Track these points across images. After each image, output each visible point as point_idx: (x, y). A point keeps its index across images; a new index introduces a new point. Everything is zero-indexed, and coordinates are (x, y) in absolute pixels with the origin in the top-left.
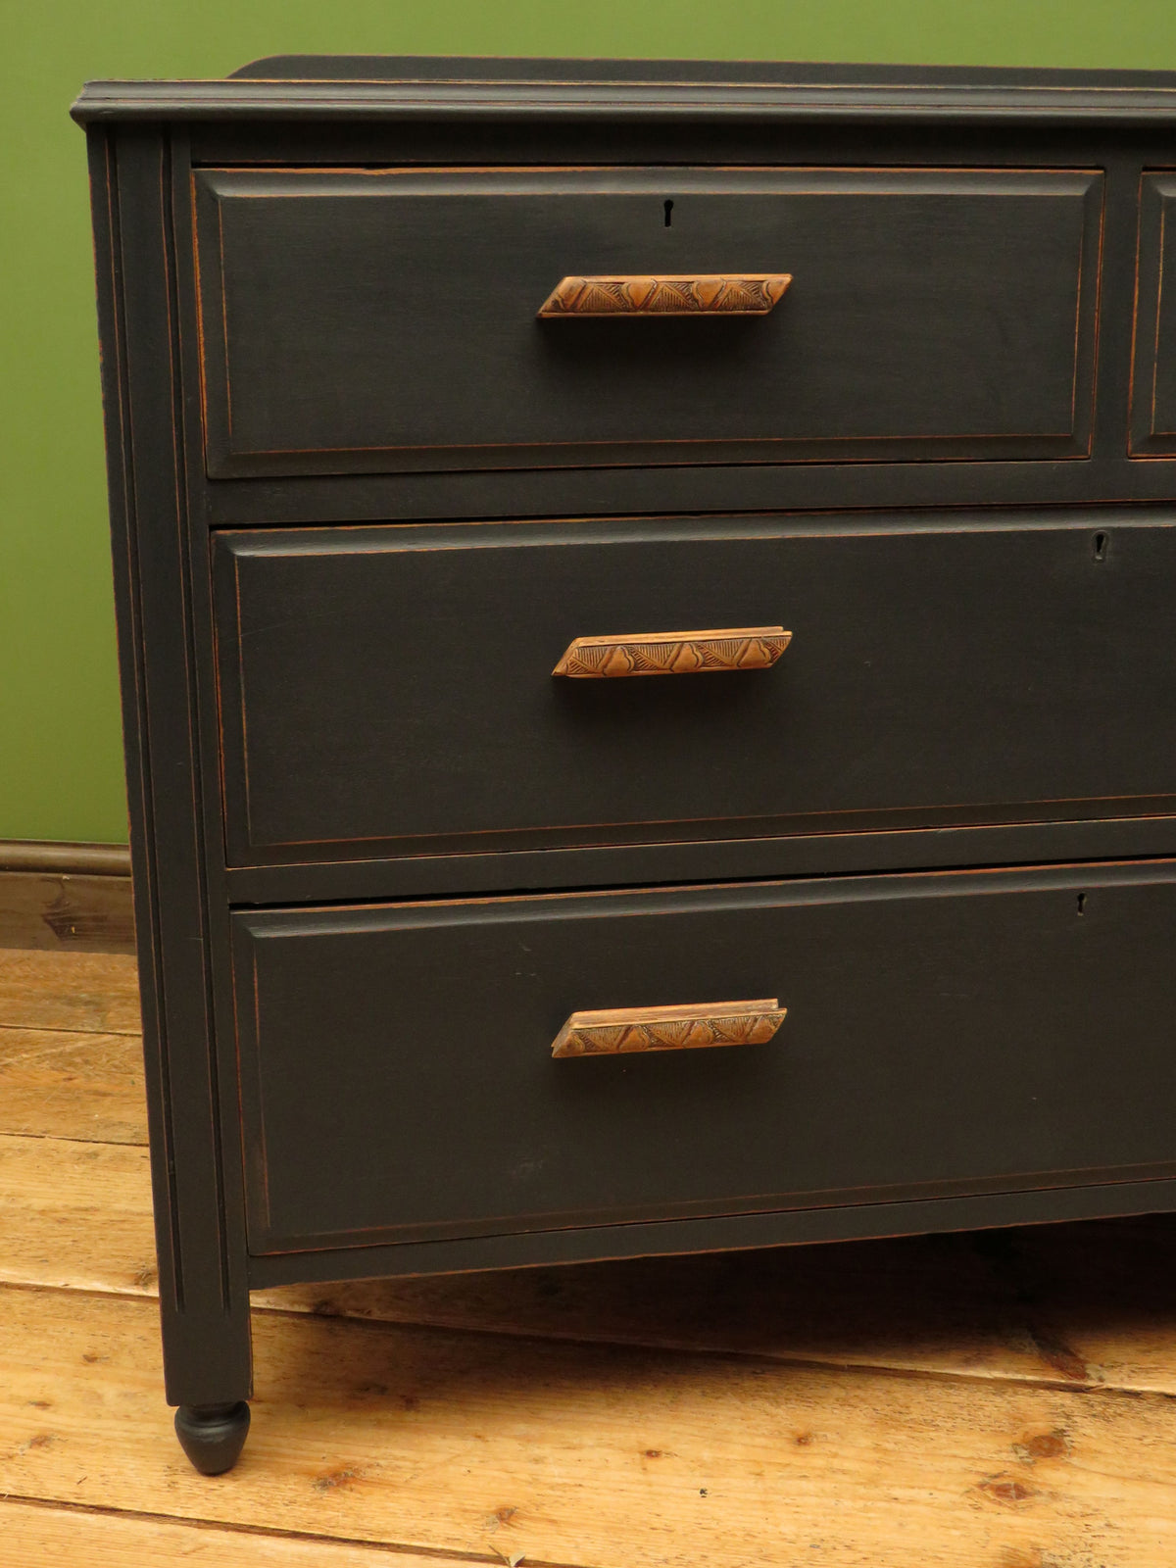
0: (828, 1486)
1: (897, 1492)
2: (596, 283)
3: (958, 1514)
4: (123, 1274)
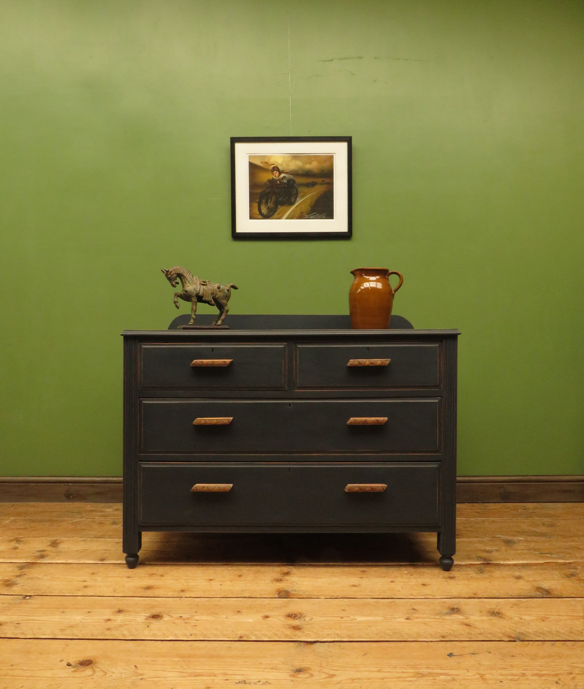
0: (245, 582)
1: (258, 582)
3: (269, 584)
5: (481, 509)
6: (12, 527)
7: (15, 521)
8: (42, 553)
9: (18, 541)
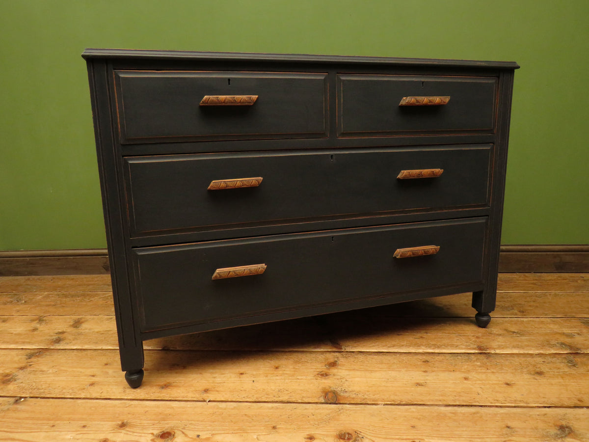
0: (283, 377)
1: (299, 377)
2: (212, 97)
3: (312, 381)
4: (116, 344)
5: (536, 280)
6: (43, 303)
7: (48, 296)
8: (60, 336)
9: (40, 320)
